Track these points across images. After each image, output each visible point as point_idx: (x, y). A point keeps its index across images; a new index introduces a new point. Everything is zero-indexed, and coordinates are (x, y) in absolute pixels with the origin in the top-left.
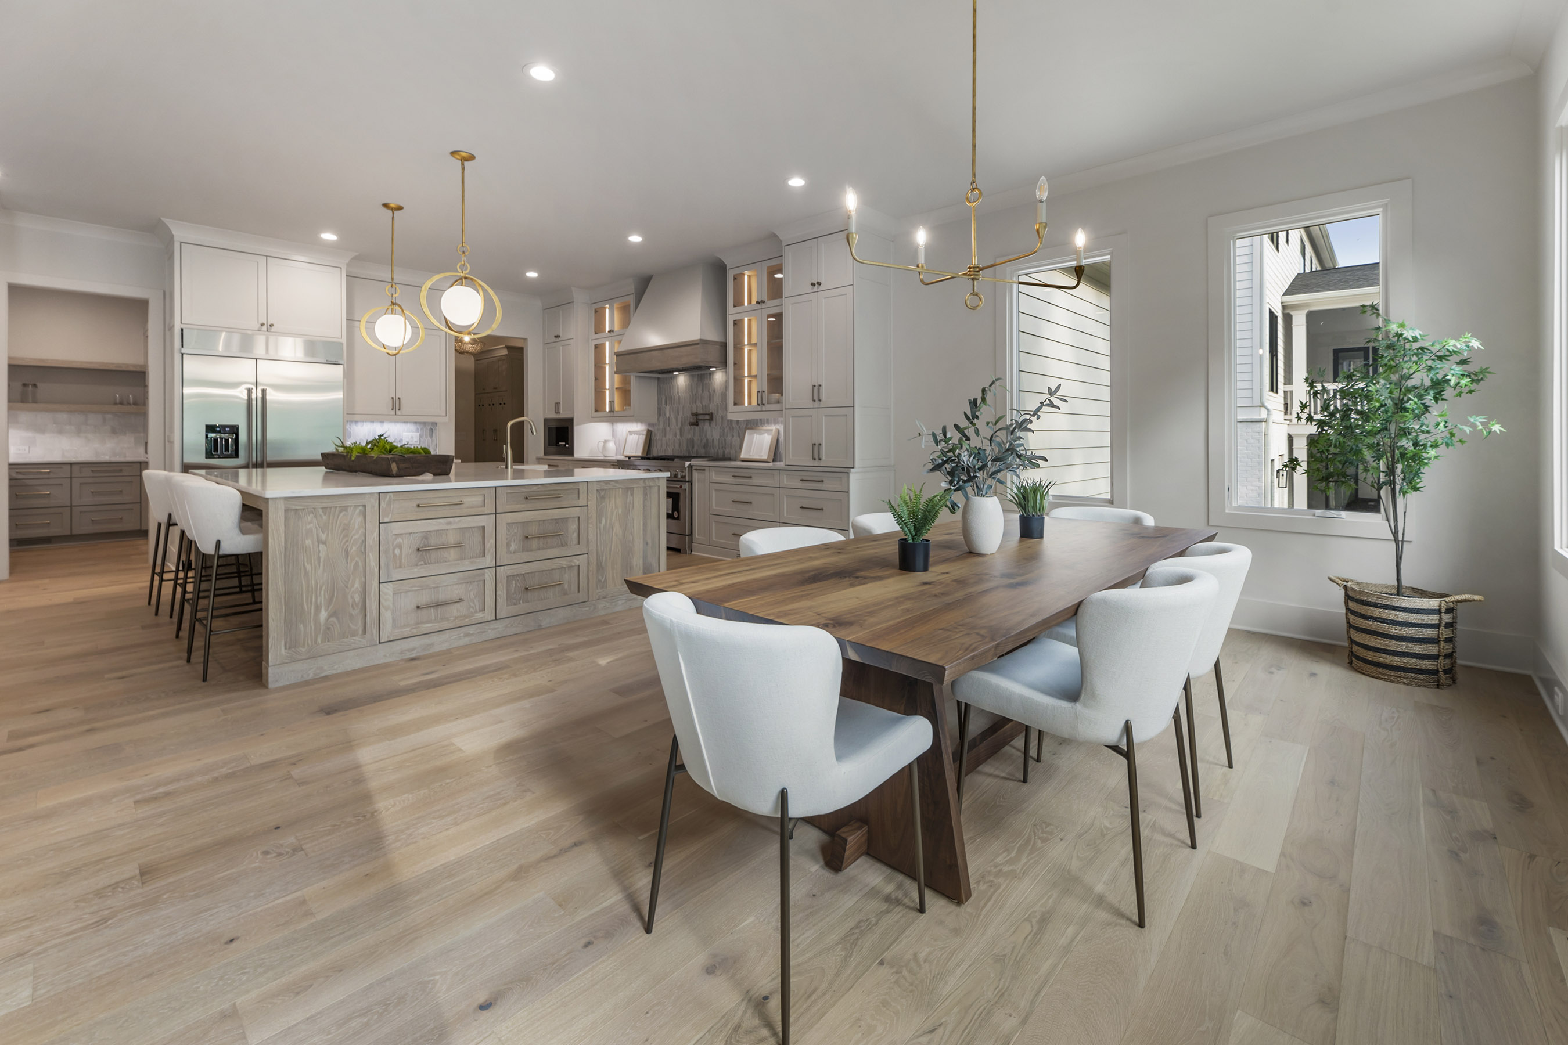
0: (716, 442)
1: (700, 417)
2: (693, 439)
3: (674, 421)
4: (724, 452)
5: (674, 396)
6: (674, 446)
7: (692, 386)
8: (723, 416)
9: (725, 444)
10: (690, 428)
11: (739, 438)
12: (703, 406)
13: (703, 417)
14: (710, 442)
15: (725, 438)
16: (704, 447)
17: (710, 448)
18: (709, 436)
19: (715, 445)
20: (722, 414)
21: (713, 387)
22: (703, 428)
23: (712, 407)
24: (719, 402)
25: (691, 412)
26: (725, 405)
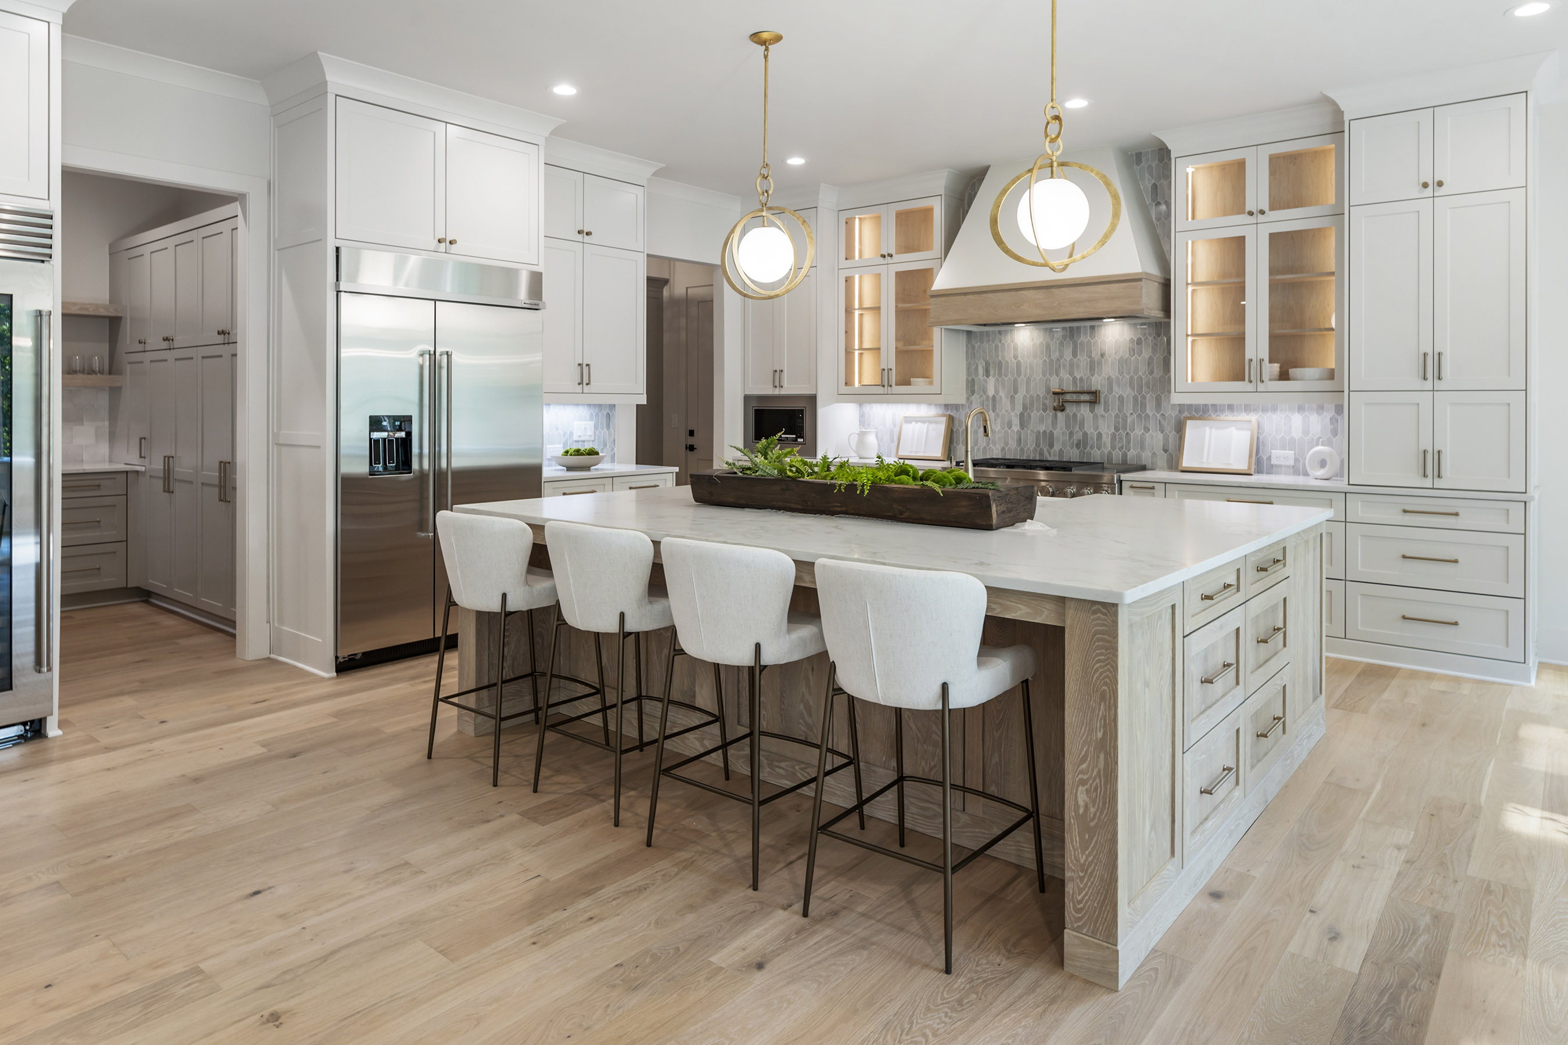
0: (1106, 440)
1: (1068, 397)
2: (1051, 434)
3: (1006, 403)
4: (1125, 455)
5: (1007, 362)
6: (1006, 444)
7: (1048, 347)
8: (1123, 397)
9: (1128, 442)
10: (1044, 414)
11: (1162, 433)
12: (1075, 379)
13: (1075, 397)
14: (1092, 439)
15: (1127, 433)
16: (1078, 446)
17: (1092, 447)
18: (1089, 429)
19: (1105, 443)
20: (1121, 393)
21: (1101, 349)
22: (1075, 415)
23: (1097, 382)
24: (1114, 374)
25: (1048, 389)
26: (1131, 378)
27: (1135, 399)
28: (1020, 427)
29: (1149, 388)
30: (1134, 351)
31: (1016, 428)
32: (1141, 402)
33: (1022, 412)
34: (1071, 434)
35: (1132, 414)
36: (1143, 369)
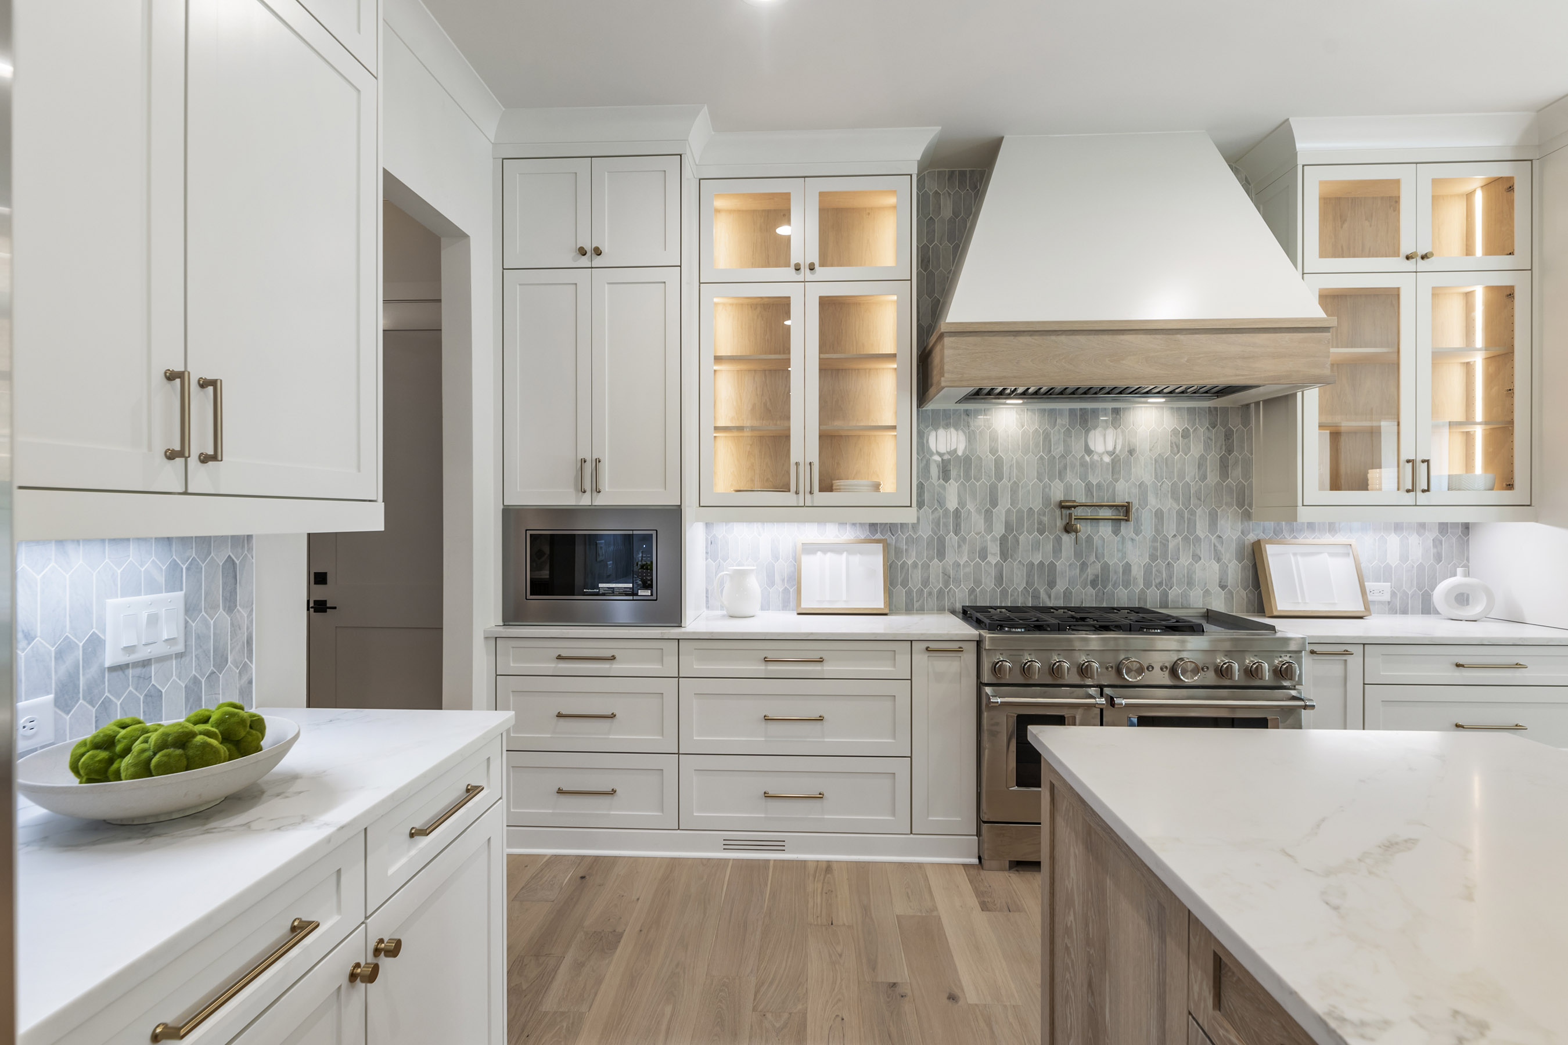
0: (1137, 572)
7: (1047, 437)
8: (1162, 512)
9: (1171, 577)
10: (1041, 538)
11: (1218, 563)
12: (1089, 488)
13: (1088, 513)
14: (1116, 572)
15: (1168, 564)
16: (1094, 583)
17: (1115, 585)
18: (1114, 560)
19: (1135, 579)
20: (1159, 506)
21: (1129, 444)
22: (1089, 539)
23: (1123, 492)
24: (1148, 478)
25: (1046, 500)
26: (1174, 485)
27: (1180, 514)
28: (1001, 558)
29: (1200, 499)
30: (1178, 447)
31: (994, 559)
32: (1189, 519)
33: (1004, 535)
34: (1084, 566)
35: (1175, 536)
36: (1191, 472)
